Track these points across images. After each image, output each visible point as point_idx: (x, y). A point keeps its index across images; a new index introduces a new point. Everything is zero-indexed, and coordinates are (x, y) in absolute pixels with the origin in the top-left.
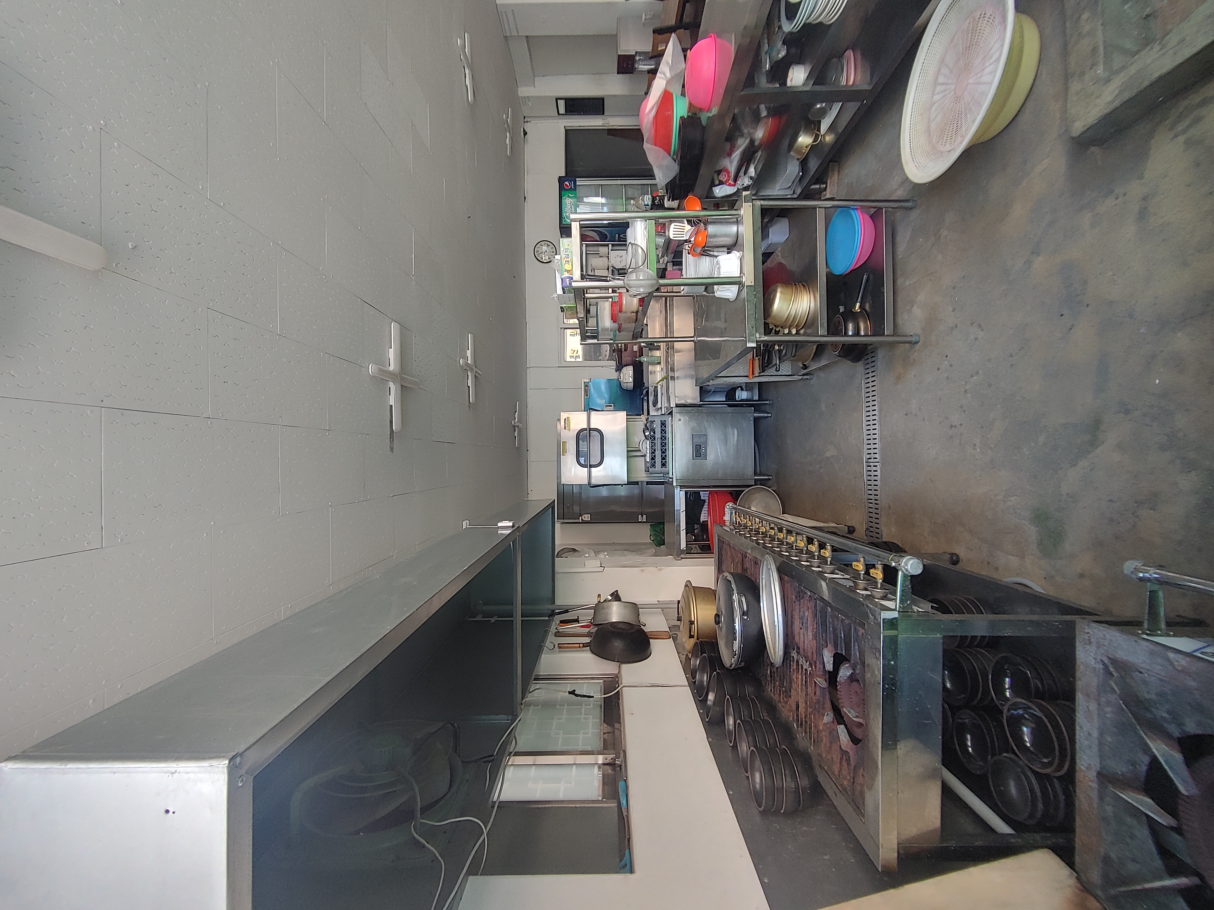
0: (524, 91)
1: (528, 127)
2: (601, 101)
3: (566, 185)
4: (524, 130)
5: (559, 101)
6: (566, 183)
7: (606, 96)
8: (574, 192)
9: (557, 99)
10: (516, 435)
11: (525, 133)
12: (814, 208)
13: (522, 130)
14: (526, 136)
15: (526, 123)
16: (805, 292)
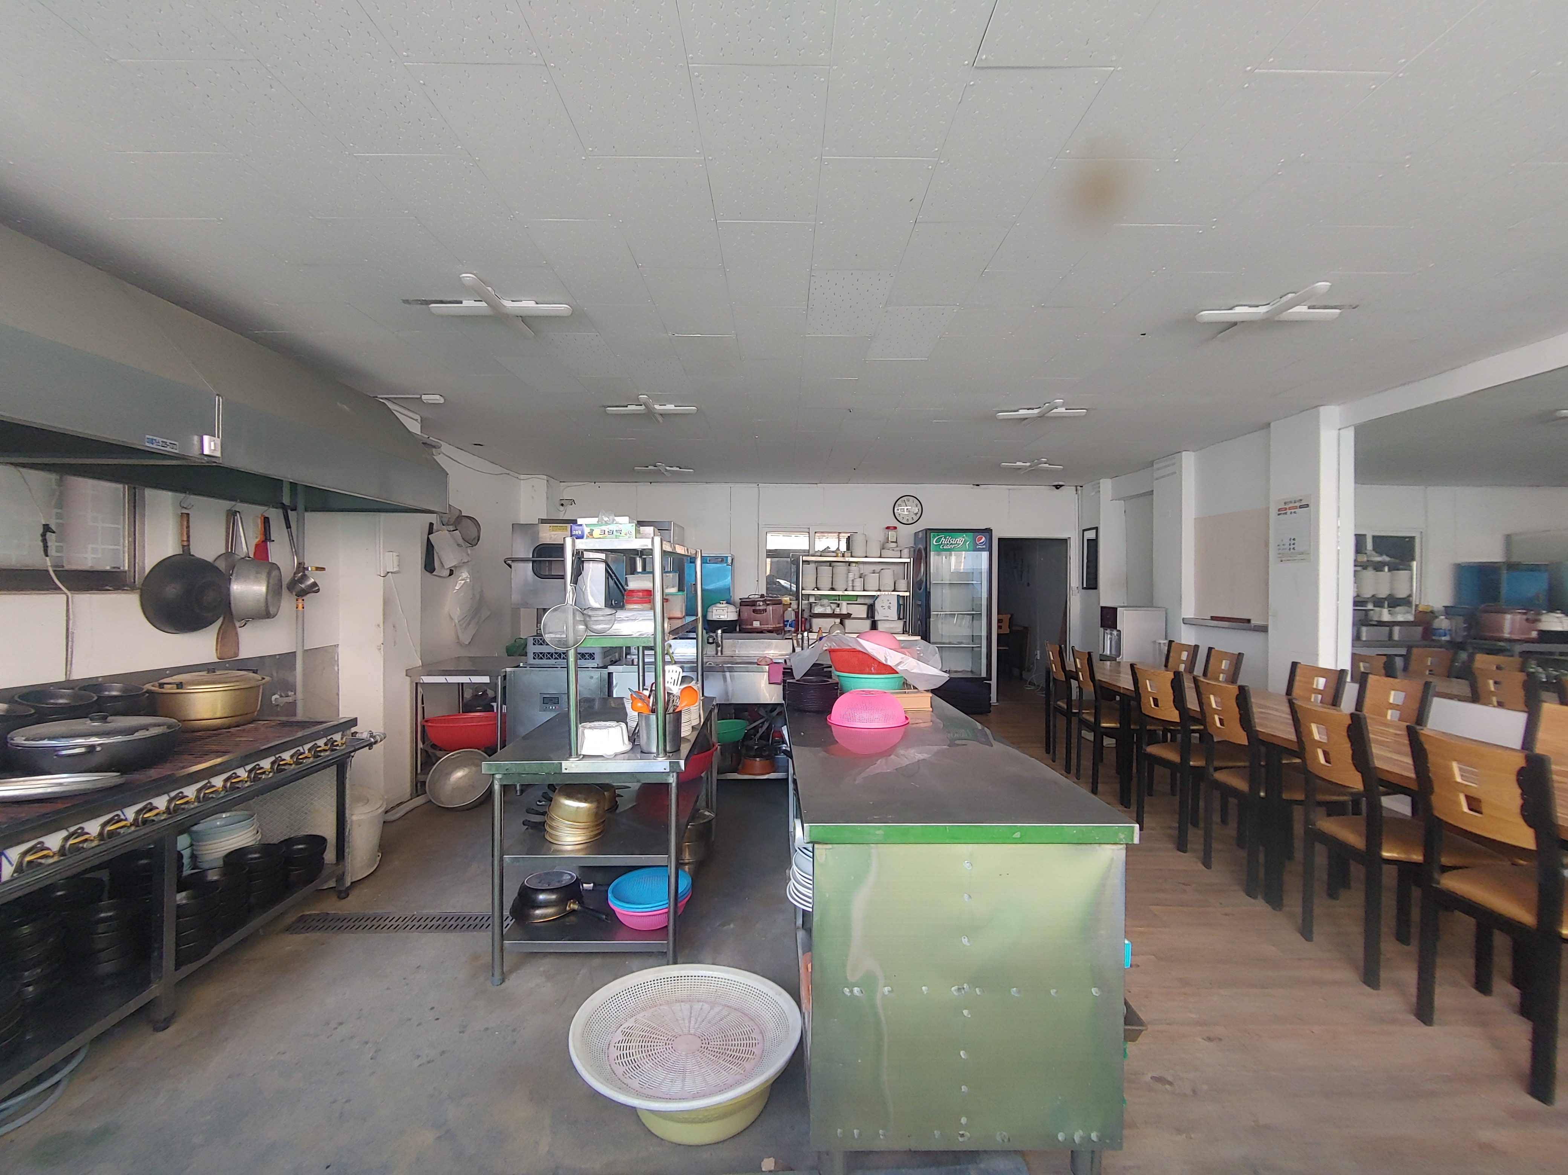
0: (1106, 485)
1: (1068, 492)
2: (1094, 586)
3: (982, 538)
4: (1061, 486)
5: (1094, 531)
6: (984, 539)
7: (1099, 591)
8: (971, 548)
9: (1096, 529)
10: (650, 467)
11: (1058, 487)
12: (667, 852)
13: (1061, 483)
14: (1054, 488)
15: (1074, 488)
16: (589, 837)
